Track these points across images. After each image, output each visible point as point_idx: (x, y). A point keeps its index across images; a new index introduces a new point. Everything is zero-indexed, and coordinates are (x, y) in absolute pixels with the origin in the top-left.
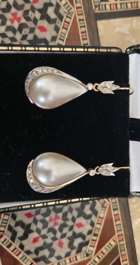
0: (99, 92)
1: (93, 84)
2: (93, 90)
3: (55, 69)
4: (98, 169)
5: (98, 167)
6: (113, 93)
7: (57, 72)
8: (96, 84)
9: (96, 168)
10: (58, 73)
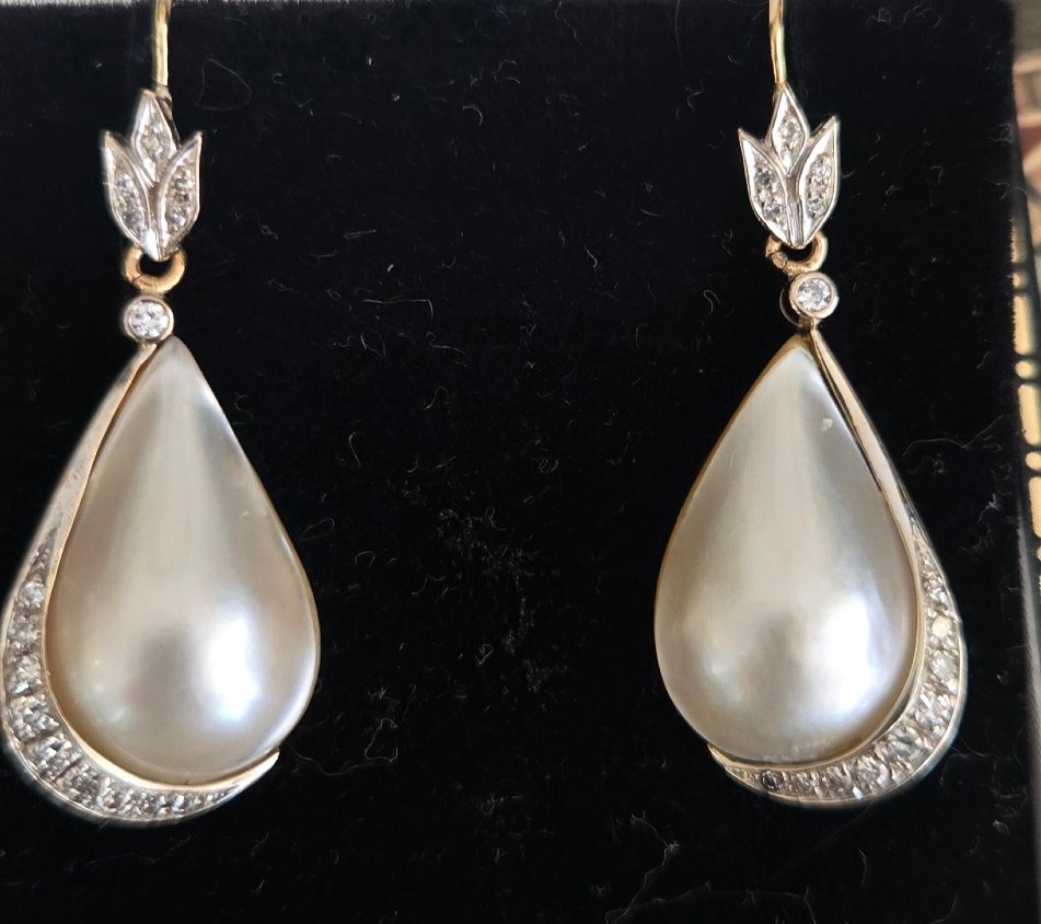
0: (192, 243)
1: (132, 292)
2: (171, 298)
3: (15, 593)
4: (785, 249)
5: (773, 247)
6: (198, 138)
7: (37, 577)
8: (131, 271)
9: (779, 261)
10: (43, 575)
